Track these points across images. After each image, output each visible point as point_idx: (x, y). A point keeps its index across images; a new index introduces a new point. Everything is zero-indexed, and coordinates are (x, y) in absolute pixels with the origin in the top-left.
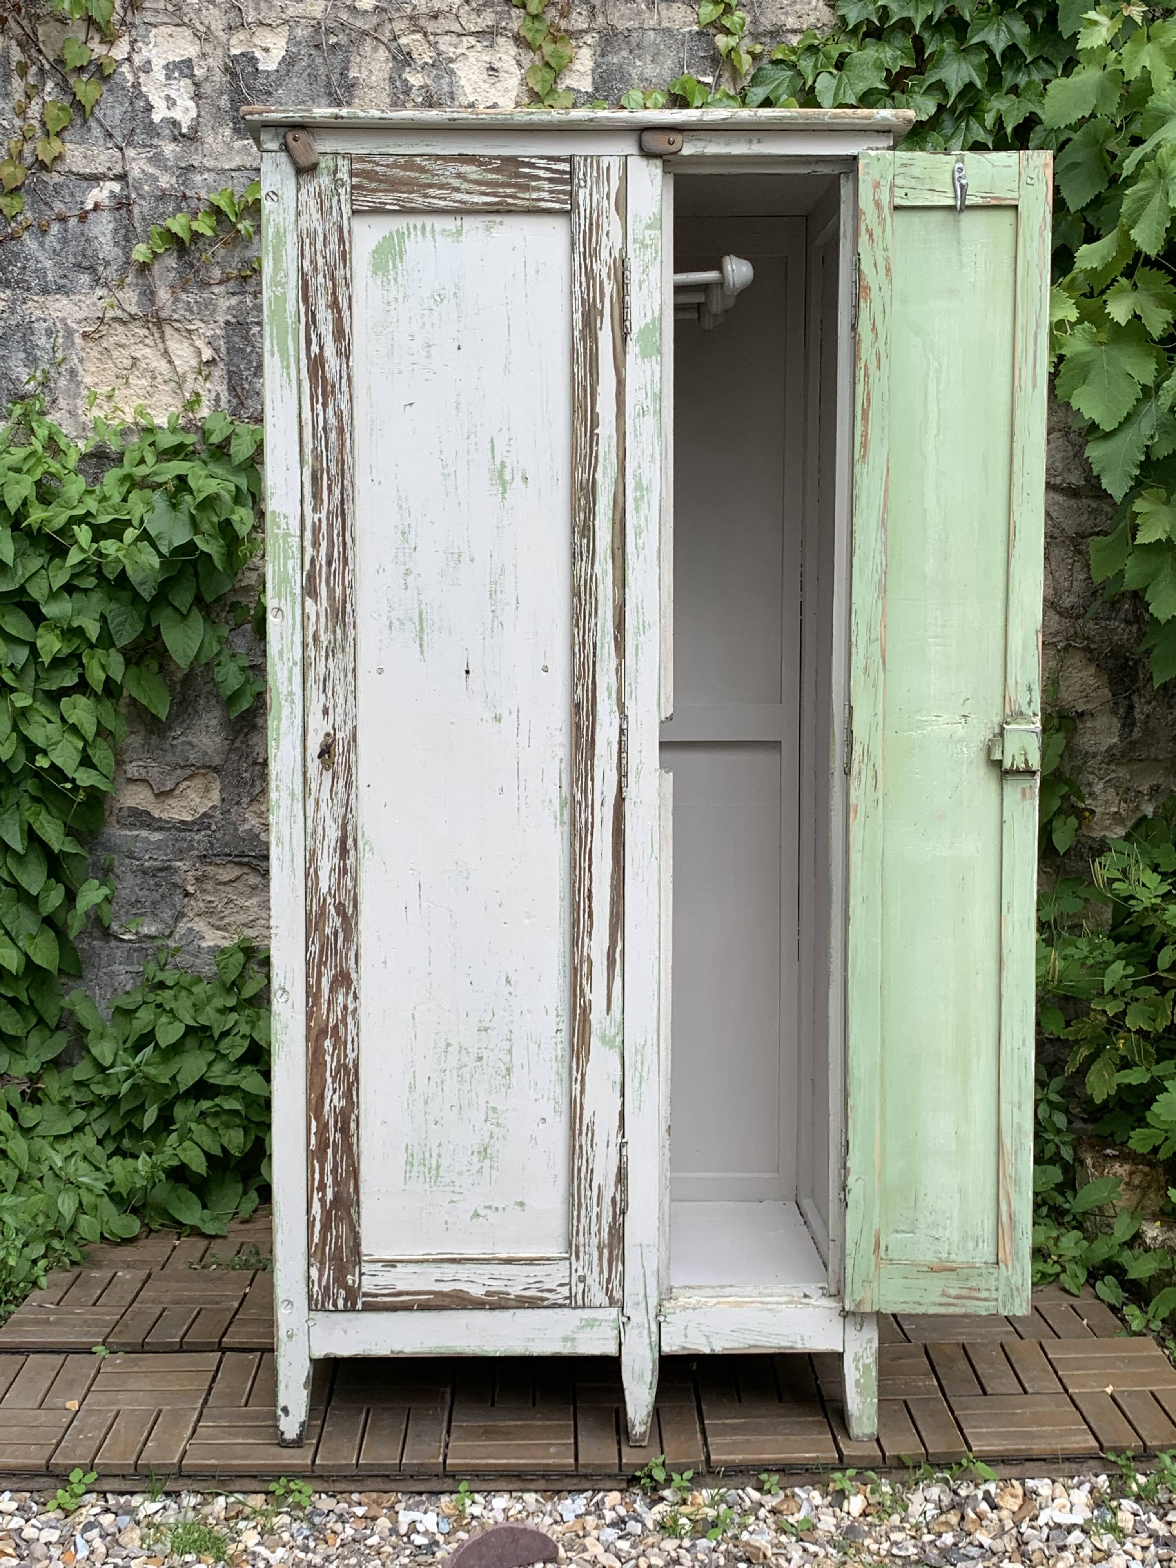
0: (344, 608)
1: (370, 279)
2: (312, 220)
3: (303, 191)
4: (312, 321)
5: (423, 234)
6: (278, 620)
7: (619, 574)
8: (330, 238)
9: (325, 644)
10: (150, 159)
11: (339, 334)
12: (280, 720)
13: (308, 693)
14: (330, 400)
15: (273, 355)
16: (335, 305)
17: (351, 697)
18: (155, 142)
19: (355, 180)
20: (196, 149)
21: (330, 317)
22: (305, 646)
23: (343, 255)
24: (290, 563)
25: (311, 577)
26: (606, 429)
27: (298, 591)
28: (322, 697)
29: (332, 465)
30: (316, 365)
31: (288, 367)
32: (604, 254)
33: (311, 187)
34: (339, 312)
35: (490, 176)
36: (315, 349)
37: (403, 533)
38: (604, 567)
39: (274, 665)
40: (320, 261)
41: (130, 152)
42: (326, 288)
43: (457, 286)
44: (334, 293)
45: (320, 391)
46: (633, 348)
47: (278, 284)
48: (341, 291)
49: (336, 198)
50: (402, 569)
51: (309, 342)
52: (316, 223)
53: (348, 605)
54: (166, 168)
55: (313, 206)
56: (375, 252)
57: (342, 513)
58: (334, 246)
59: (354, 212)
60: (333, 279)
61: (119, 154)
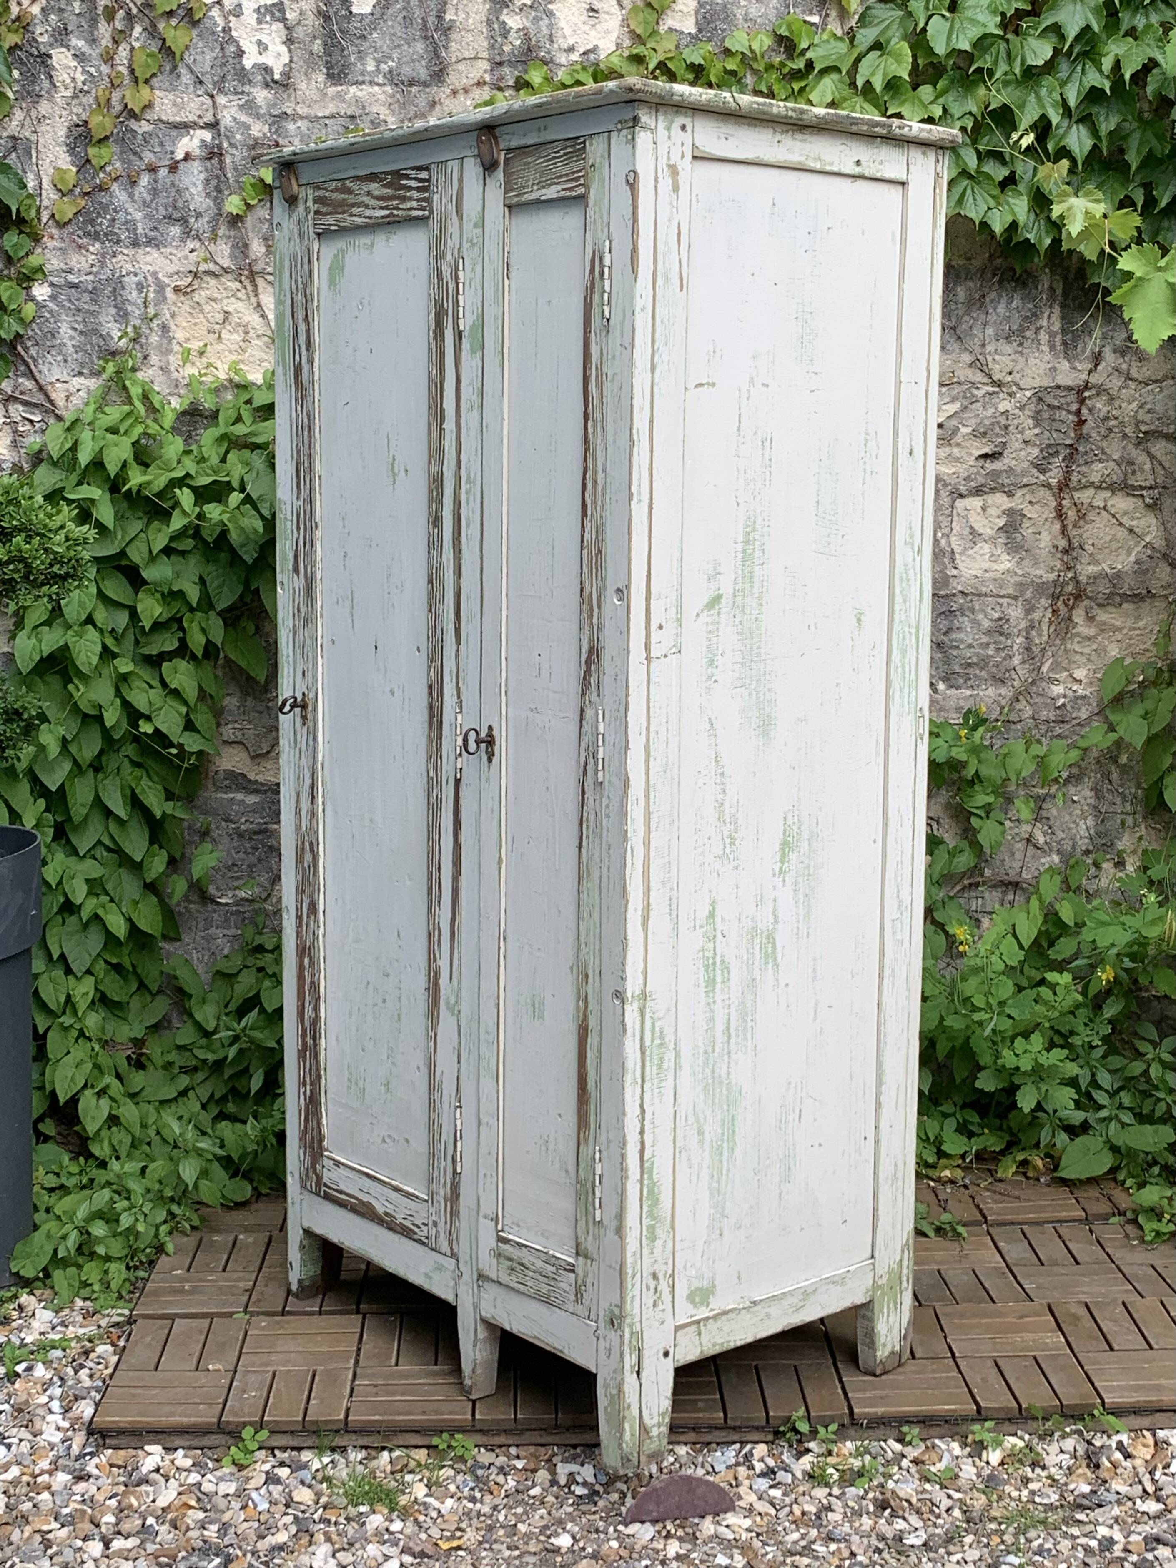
10: (241, 107)
18: (247, 88)
20: (289, 96)
41: (221, 100)
54: (258, 117)
61: (209, 102)
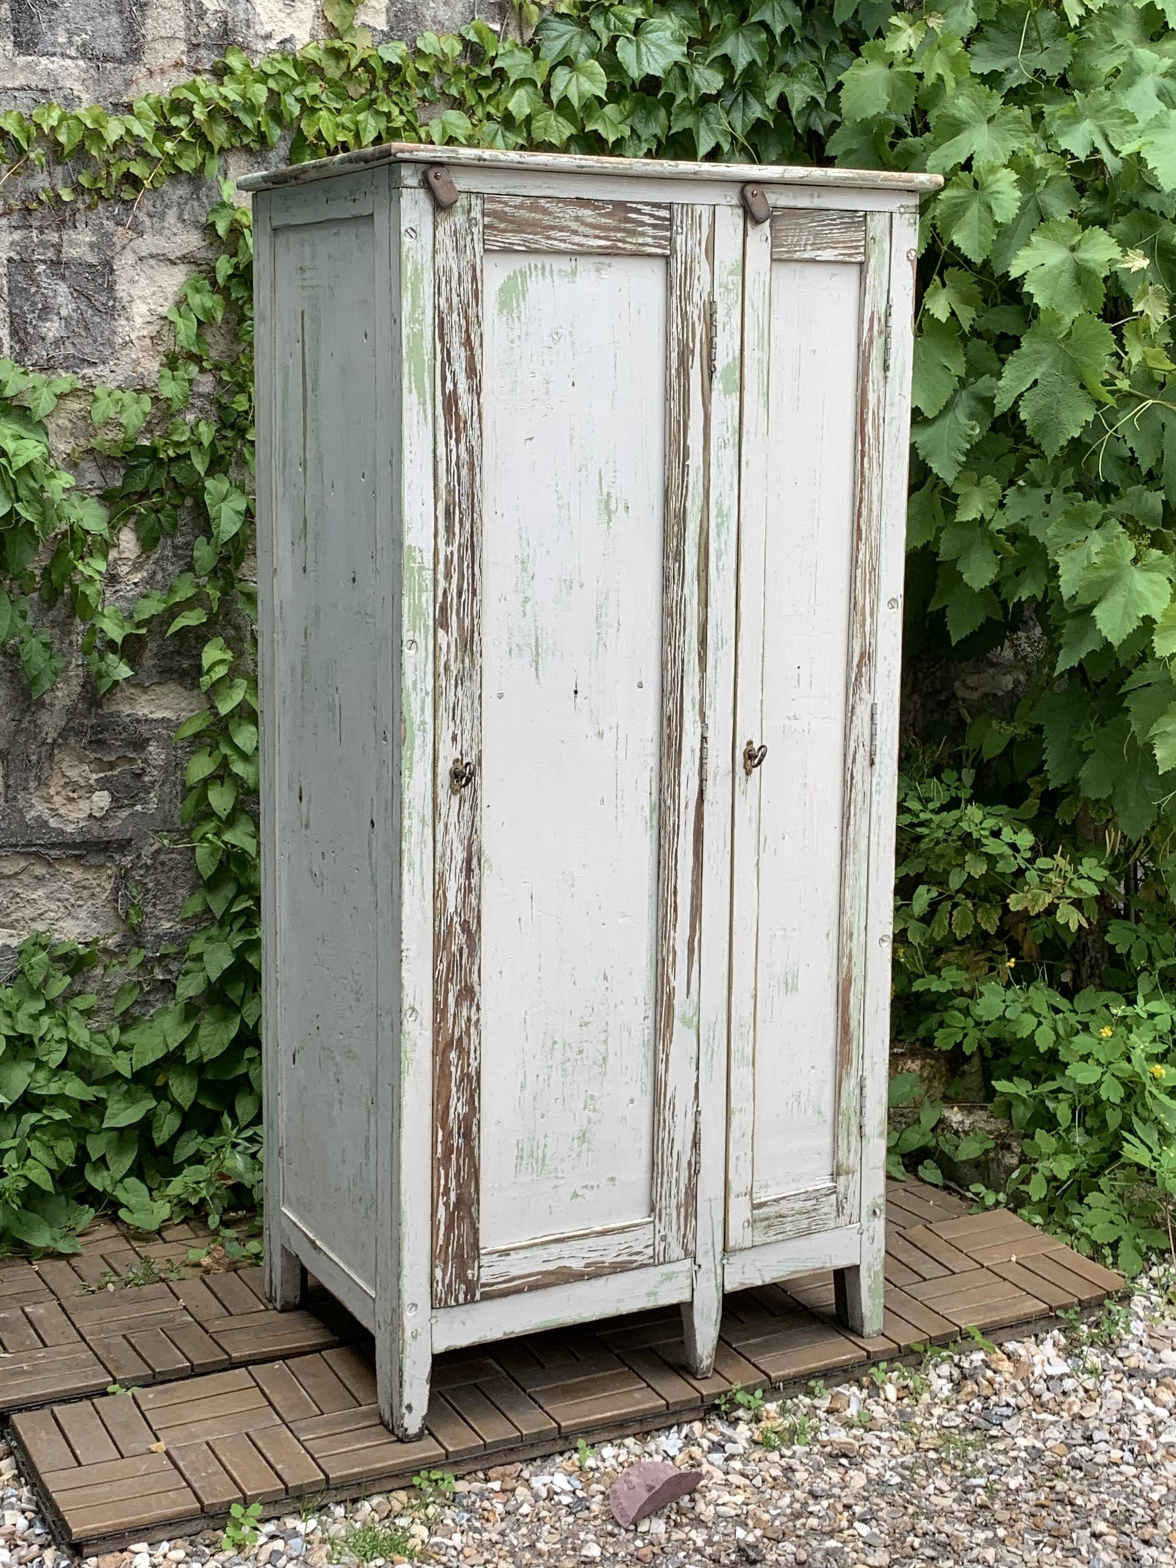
0: (472, 637)
1: (496, 318)
2: (448, 259)
3: (440, 229)
4: (447, 358)
5: (543, 274)
6: (412, 652)
7: (703, 595)
8: (464, 277)
9: (455, 673)
11: (472, 372)
12: (413, 749)
13: (438, 721)
14: (463, 435)
15: (411, 392)
16: (468, 343)
17: (476, 722)
19: (487, 220)
21: (463, 355)
22: (436, 676)
23: (476, 294)
24: (424, 595)
25: (444, 609)
26: (695, 461)
27: (431, 622)
28: (452, 724)
29: (464, 499)
30: (451, 401)
31: (424, 403)
32: (696, 298)
33: (446, 226)
34: (472, 349)
35: (604, 220)
36: (449, 386)
37: (523, 562)
38: (691, 588)
39: (409, 696)
40: (455, 299)
42: (460, 326)
43: (572, 326)
44: (467, 331)
45: (453, 427)
46: (718, 384)
47: (415, 321)
48: (473, 329)
49: (469, 238)
50: (521, 597)
51: (444, 379)
52: (451, 262)
53: (476, 634)
55: (449, 244)
56: (501, 290)
57: (472, 546)
58: (467, 285)
59: (486, 250)
60: (466, 317)
